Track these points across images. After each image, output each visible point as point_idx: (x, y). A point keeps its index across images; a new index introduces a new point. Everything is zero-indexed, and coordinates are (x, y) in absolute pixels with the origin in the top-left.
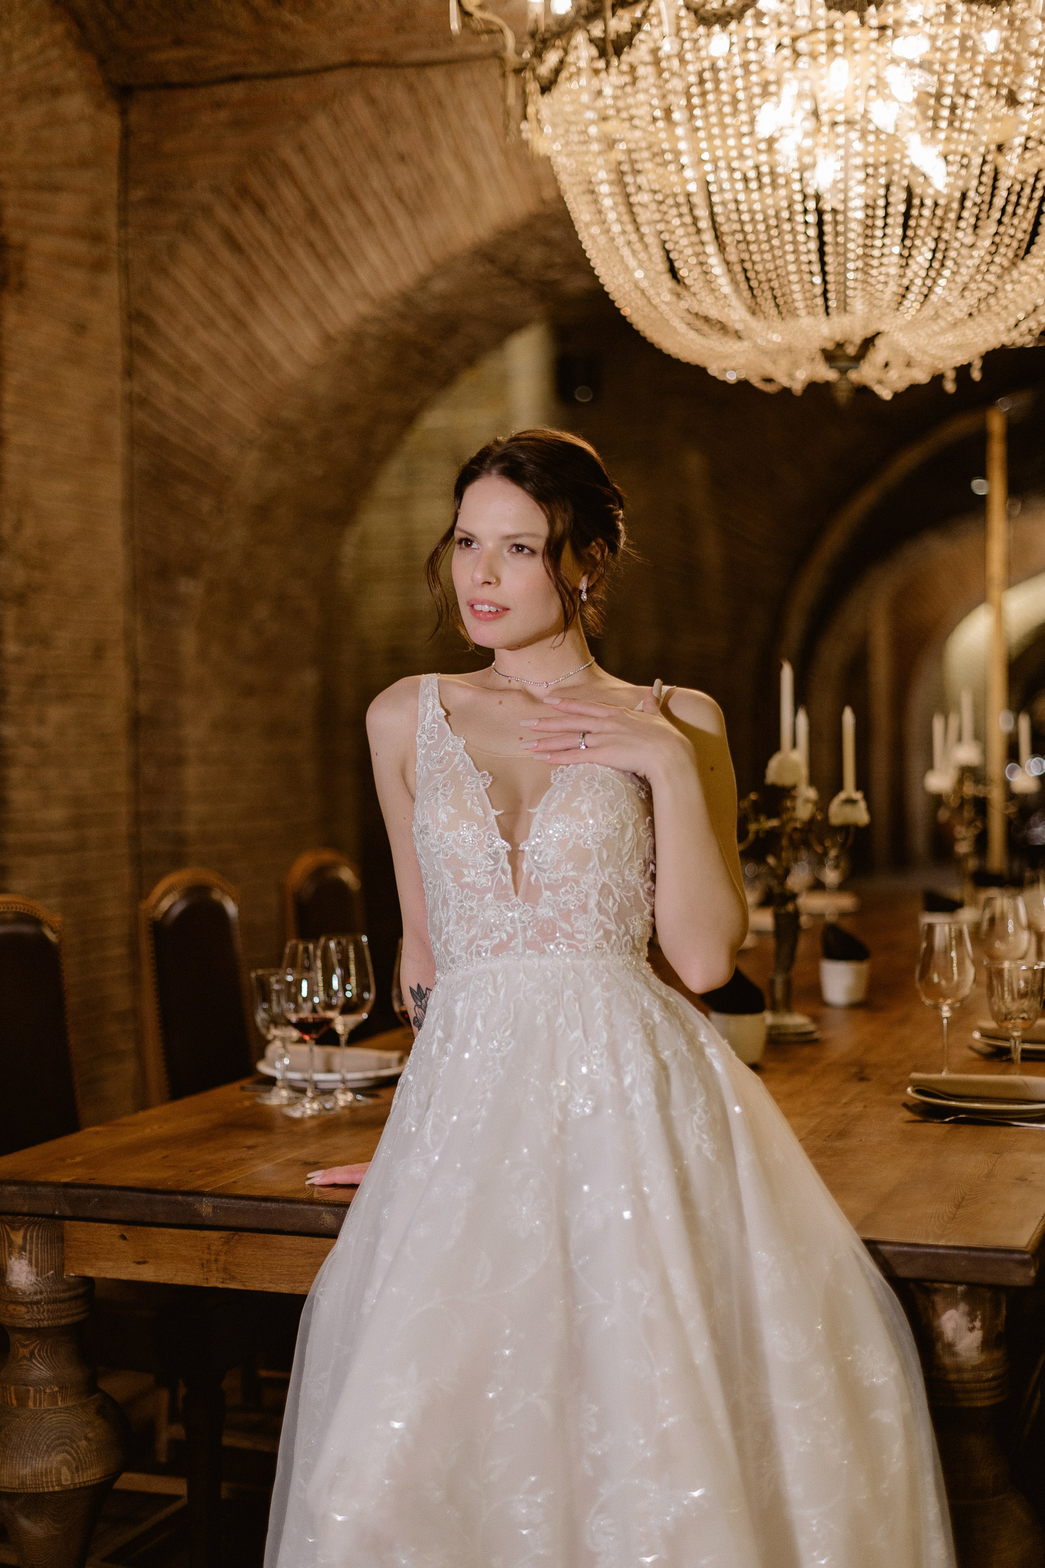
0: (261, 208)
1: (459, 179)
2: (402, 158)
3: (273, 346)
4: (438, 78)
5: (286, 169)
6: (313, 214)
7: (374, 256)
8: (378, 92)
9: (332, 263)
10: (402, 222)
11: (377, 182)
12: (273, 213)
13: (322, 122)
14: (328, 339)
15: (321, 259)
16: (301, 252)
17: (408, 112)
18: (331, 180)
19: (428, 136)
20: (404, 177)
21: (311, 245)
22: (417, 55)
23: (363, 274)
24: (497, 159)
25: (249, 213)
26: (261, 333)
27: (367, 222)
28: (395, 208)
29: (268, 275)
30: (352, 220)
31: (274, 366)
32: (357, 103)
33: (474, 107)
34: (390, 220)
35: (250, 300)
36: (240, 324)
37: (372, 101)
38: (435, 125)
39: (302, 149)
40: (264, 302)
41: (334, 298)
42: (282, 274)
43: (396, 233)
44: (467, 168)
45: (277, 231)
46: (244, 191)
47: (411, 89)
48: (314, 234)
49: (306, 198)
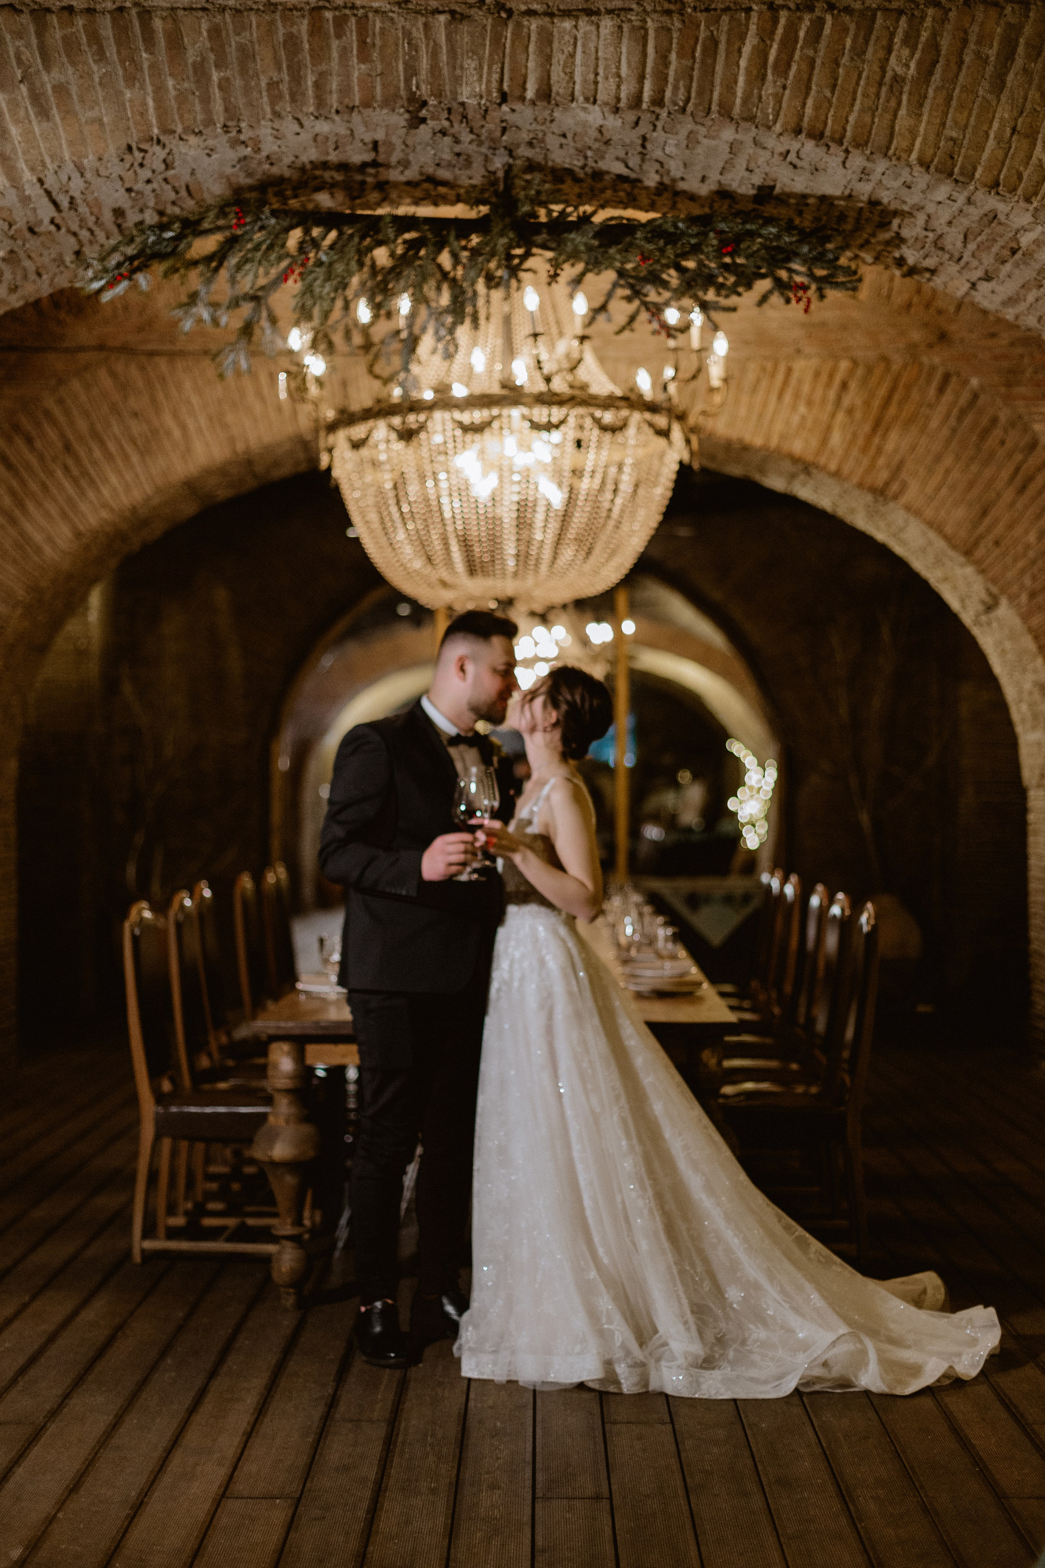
0: (29, 441)
1: (177, 433)
2: (135, 415)
3: (38, 537)
4: (162, 364)
5: (48, 414)
6: (68, 447)
7: (114, 479)
8: (119, 367)
9: (83, 483)
10: (135, 458)
11: (116, 429)
12: (38, 444)
13: (76, 385)
14: (78, 535)
15: (75, 481)
16: (59, 473)
17: (140, 384)
18: (82, 425)
19: (154, 401)
20: (136, 428)
21: (66, 469)
22: (150, 347)
23: (106, 492)
24: (203, 422)
25: (20, 442)
26: (28, 527)
27: (109, 457)
28: (129, 449)
29: (34, 487)
30: (97, 453)
31: (39, 551)
32: (103, 374)
33: (188, 385)
34: (126, 457)
35: (21, 505)
36: (13, 521)
37: (113, 374)
38: (160, 396)
39: (60, 401)
40: (31, 507)
41: (84, 507)
42: (44, 487)
43: (132, 467)
44: (183, 427)
45: (41, 458)
46: (16, 427)
47: (143, 368)
48: (70, 462)
49: (62, 436)
